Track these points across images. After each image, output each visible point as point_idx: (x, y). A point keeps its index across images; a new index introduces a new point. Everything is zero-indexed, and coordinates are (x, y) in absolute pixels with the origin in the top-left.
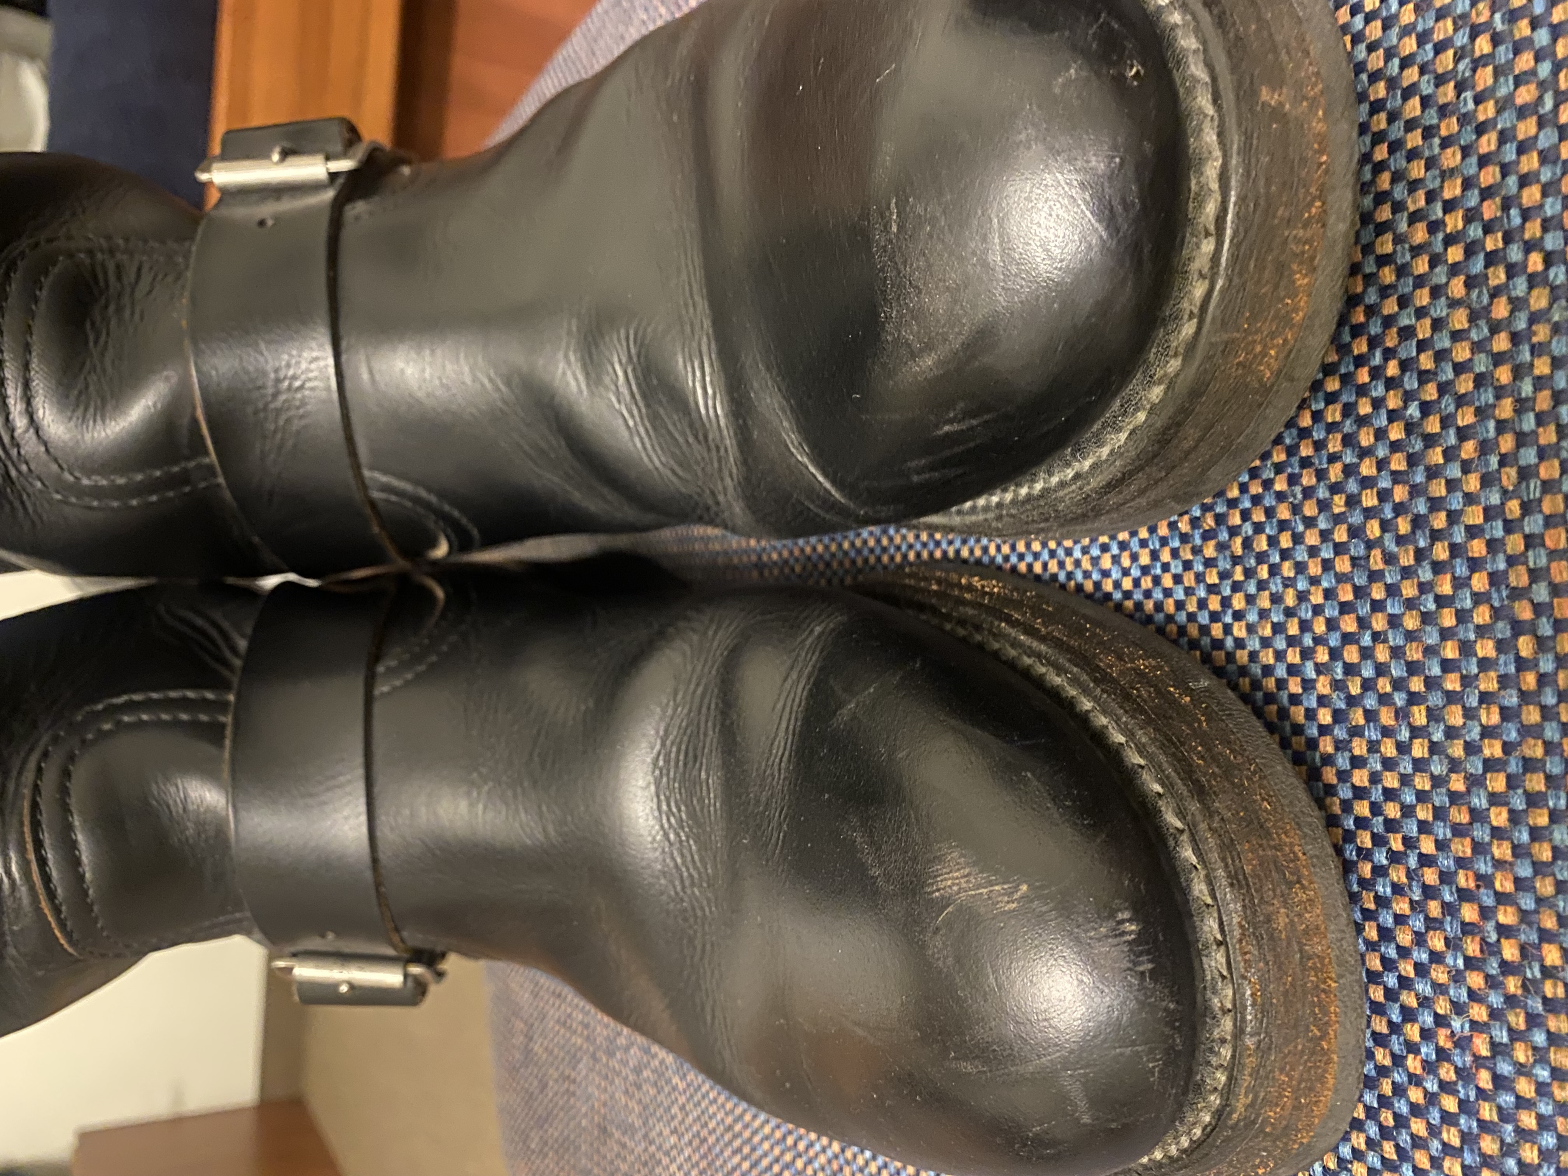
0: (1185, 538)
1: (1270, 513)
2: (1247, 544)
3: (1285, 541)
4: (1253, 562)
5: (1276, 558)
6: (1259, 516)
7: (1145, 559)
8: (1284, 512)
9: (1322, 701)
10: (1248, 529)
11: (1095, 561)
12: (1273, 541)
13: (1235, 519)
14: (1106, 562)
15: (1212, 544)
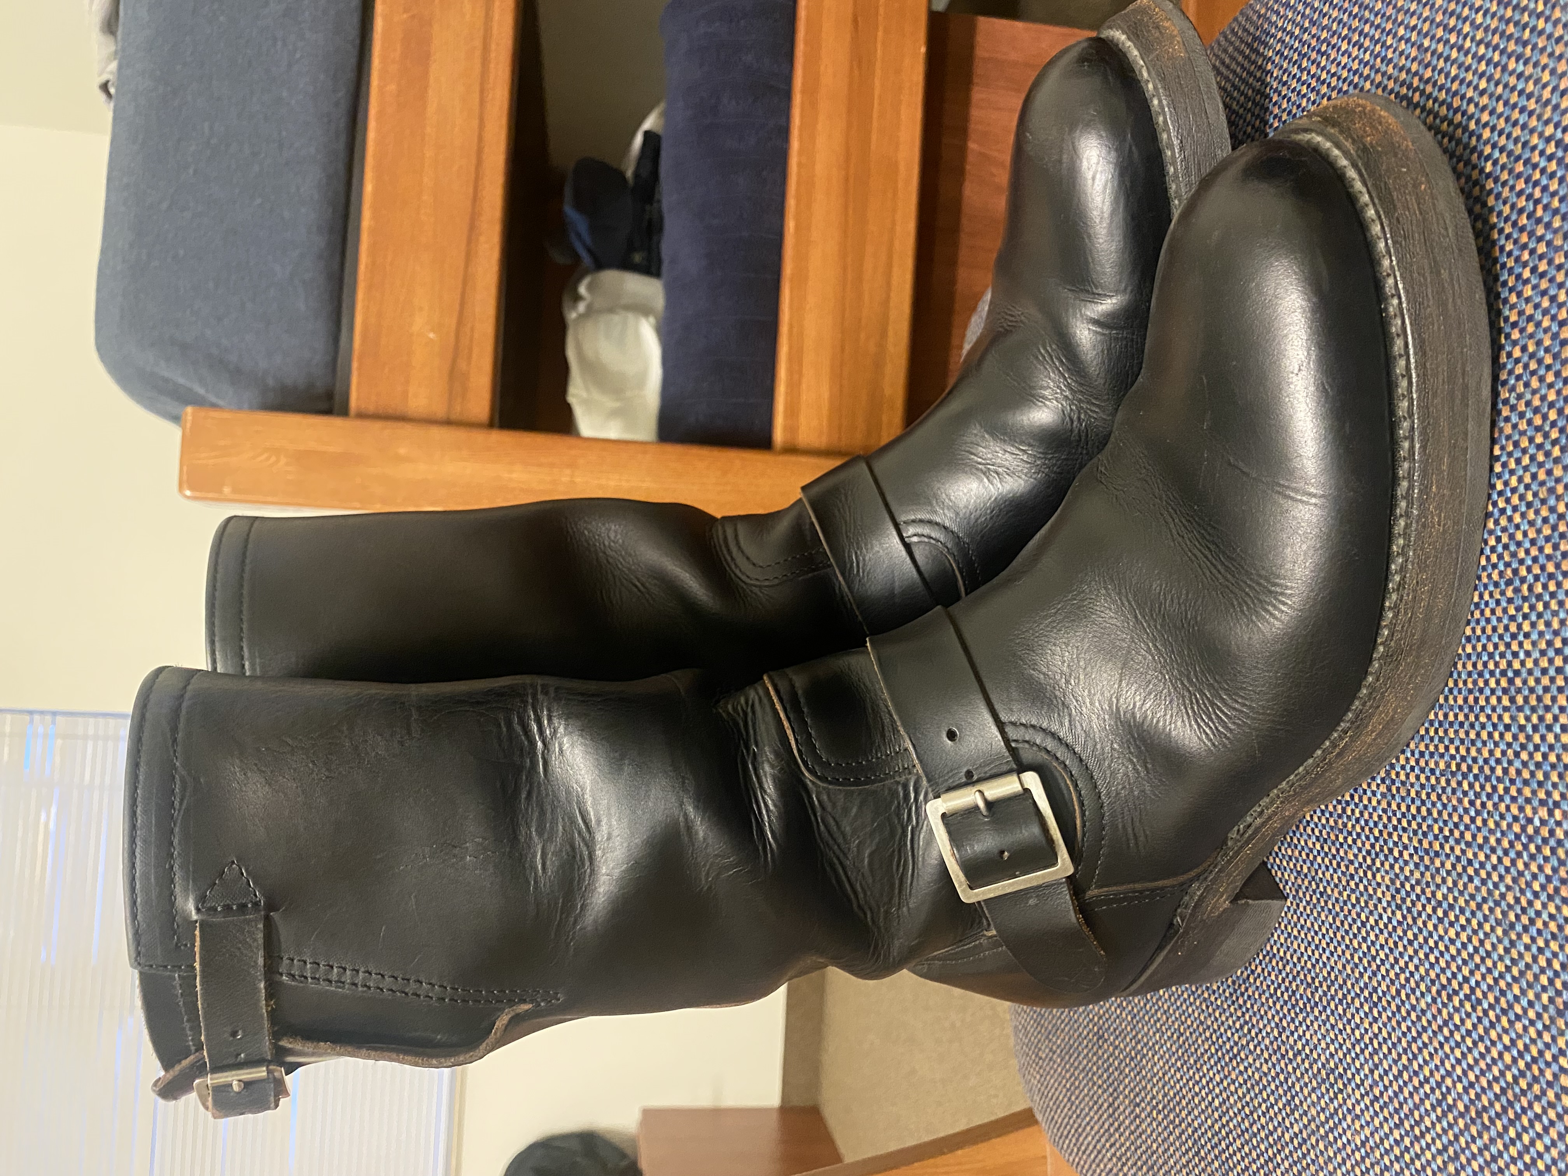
4: (1534, 600)
5: (1547, 598)
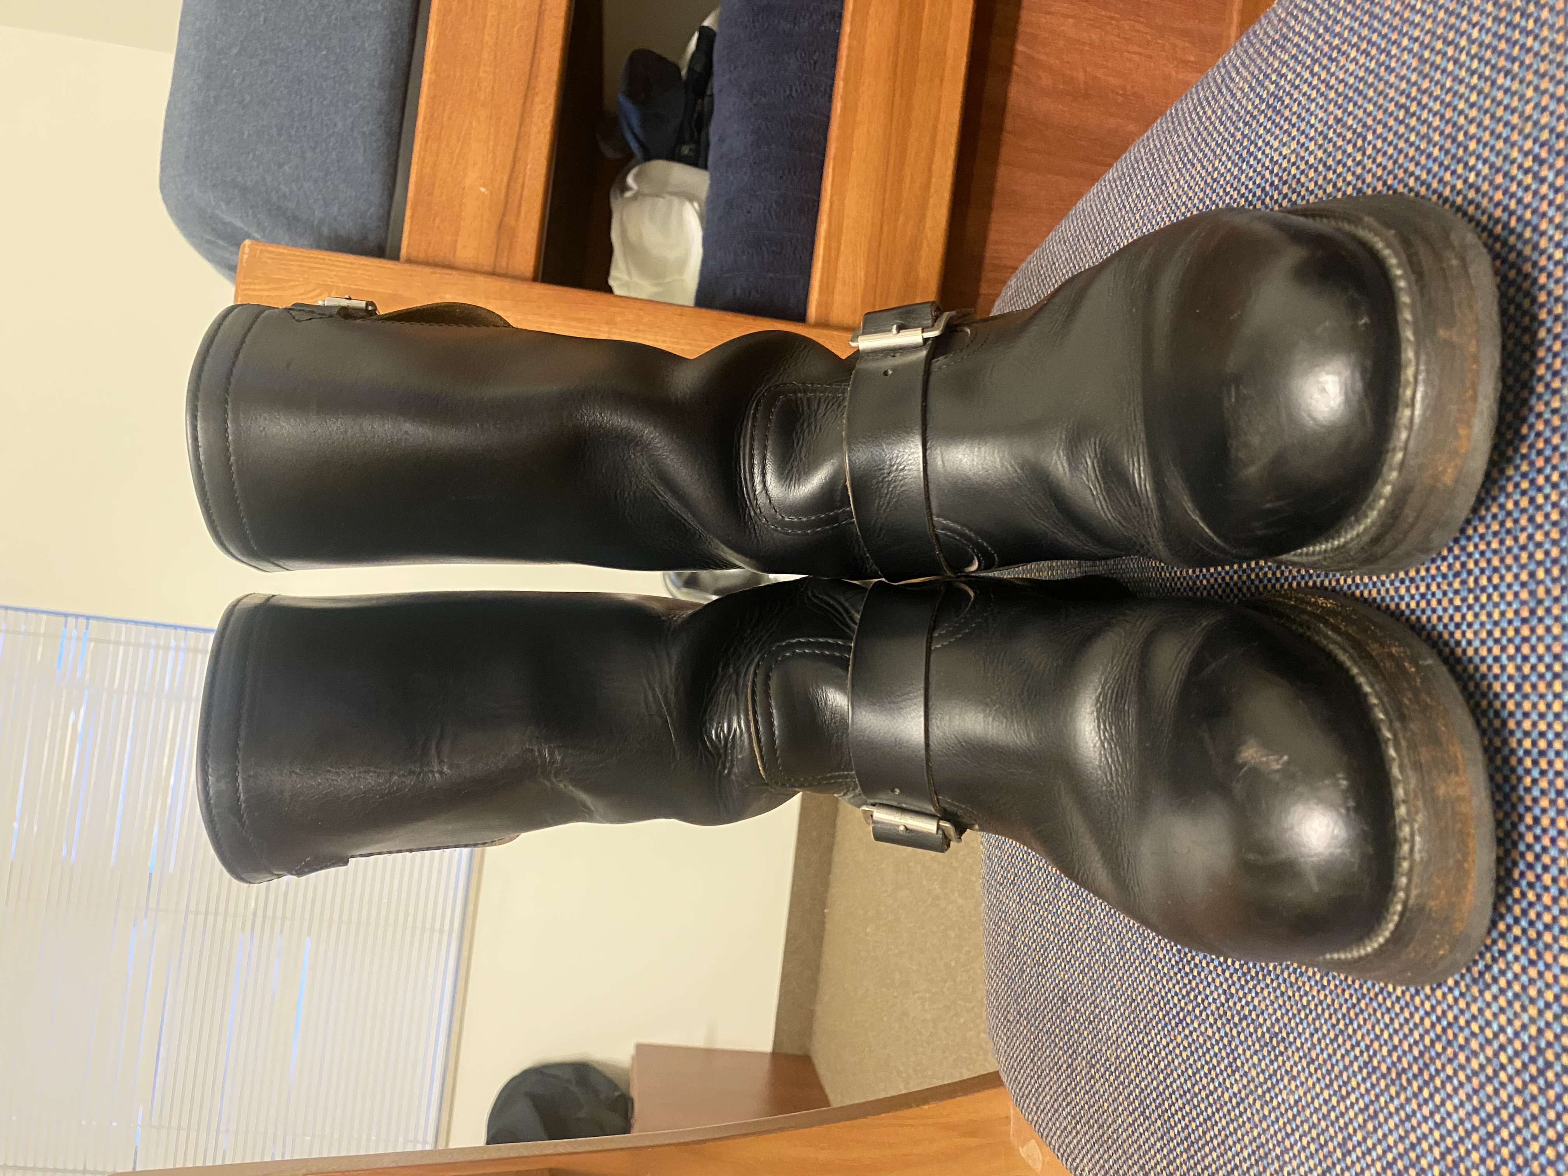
0: (1444, 576)
1: (1489, 562)
2: (1476, 581)
3: (1496, 580)
6: (1483, 564)
7: (1423, 589)
8: (1496, 562)
9: (1510, 678)
10: (1477, 572)
11: (1397, 590)
12: (1489, 579)
13: (1471, 565)
14: (1403, 591)
15: (1458, 580)
